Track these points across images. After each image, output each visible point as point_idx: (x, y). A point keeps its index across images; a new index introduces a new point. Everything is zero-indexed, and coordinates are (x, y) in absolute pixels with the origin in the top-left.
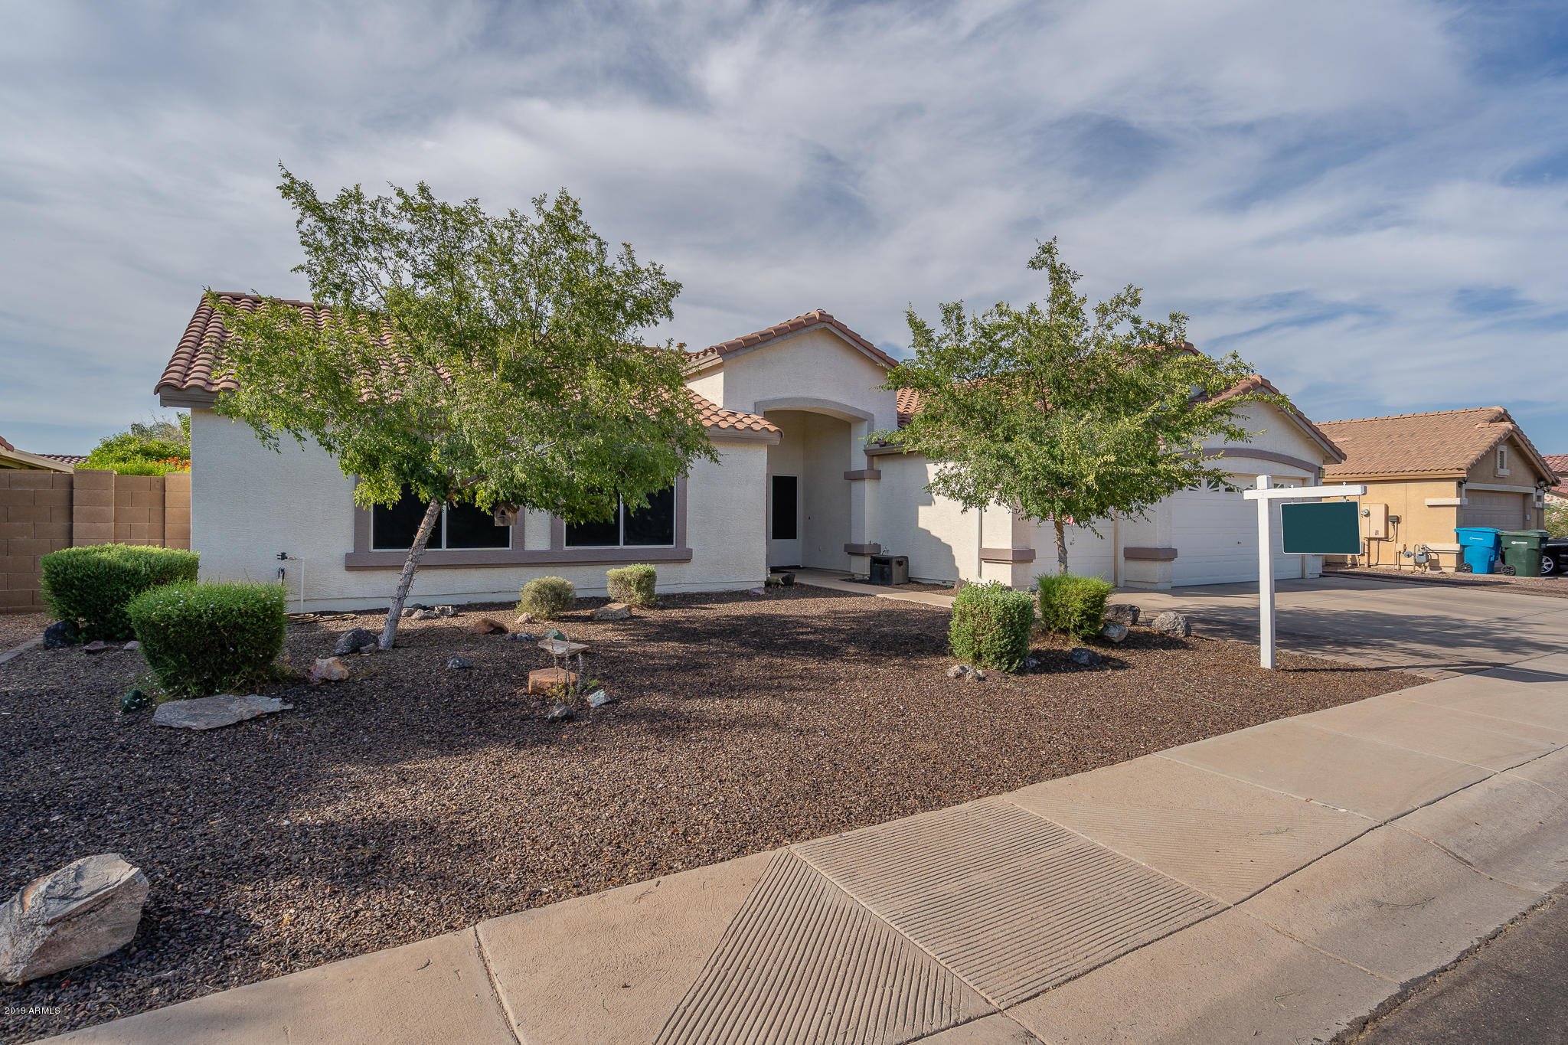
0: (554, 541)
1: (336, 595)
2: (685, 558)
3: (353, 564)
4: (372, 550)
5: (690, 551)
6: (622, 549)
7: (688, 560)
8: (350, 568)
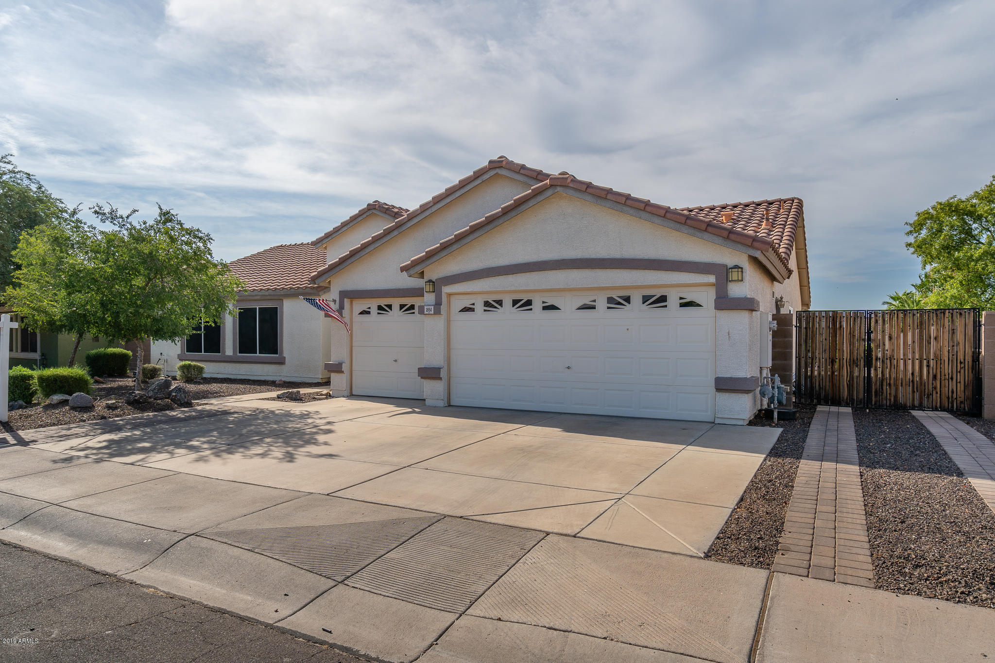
0: (234, 351)
2: (281, 362)
3: (180, 358)
4: (186, 353)
5: (284, 358)
7: (284, 363)
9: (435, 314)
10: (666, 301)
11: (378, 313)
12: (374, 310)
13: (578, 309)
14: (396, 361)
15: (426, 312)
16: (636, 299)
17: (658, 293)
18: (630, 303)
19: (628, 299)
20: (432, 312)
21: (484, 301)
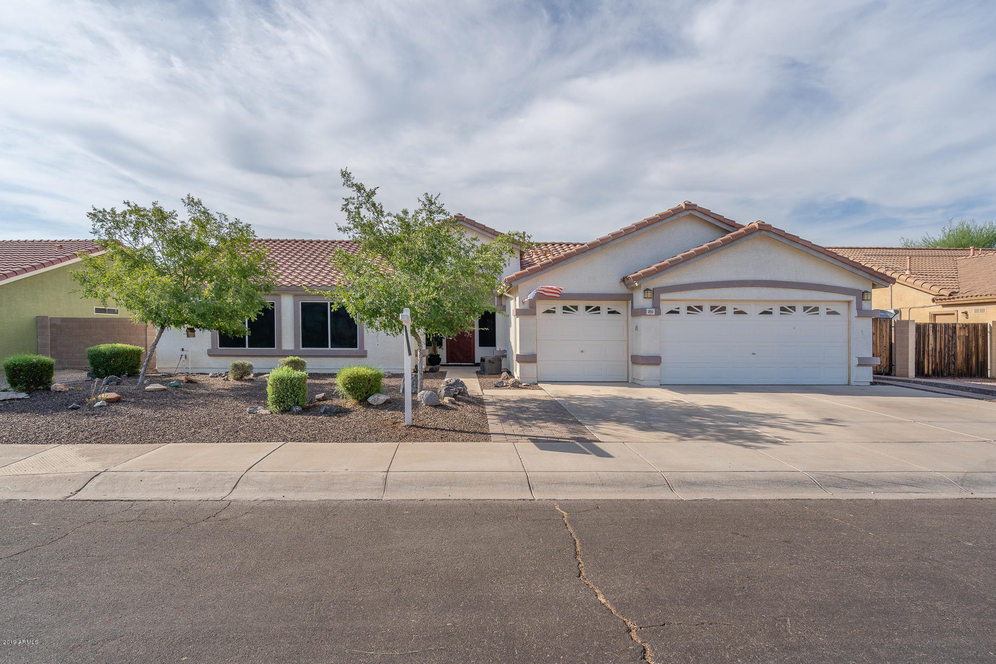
0: (296, 345)
1: (206, 366)
2: (364, 355)
3: (211, 354)
4: (218, 348)
5: (366, 352)
6: (330, 350)
7: (365, 356)
8: (210, 355)
9: (656, 314)
10: (818, 310)
11: (564, 313)
12: (559, 310)
13: (760, 314)
14: (582, 352)
15: (647, 313)
16: (799, 308)
17: (814, 305)
18: (795, 311)
19: (793, 308)
20: (654, 313)
21: (688, 307)
